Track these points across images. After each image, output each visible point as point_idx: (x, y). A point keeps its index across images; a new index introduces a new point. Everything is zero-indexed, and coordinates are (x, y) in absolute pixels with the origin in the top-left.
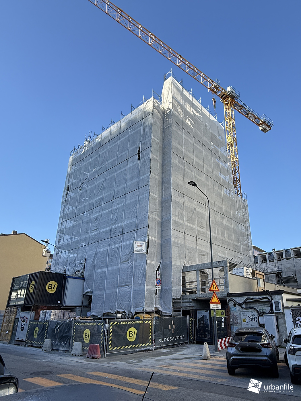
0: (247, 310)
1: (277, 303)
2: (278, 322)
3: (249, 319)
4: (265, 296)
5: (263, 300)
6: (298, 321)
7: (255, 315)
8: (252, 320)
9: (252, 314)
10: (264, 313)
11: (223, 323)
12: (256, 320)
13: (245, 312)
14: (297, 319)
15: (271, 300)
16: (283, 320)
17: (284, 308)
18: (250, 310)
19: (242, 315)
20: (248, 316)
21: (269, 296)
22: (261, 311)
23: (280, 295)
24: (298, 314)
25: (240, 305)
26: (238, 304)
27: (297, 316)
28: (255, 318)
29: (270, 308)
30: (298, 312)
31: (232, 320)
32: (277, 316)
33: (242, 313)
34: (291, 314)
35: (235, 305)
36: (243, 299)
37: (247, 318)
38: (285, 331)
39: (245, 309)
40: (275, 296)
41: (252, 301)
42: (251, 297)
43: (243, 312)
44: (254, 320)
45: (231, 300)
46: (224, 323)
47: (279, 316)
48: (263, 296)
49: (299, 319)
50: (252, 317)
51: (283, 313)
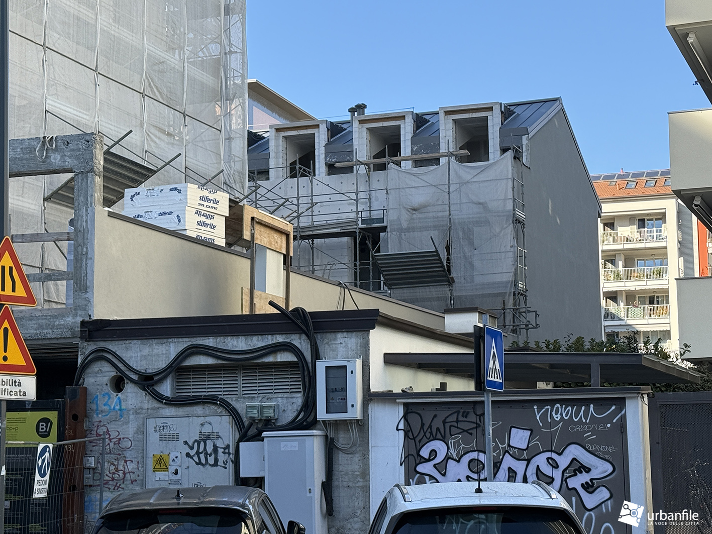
0: (181, 411)
1: (338, 374)
2: (335, 467)
3: (188, 455)
4: (280, 339)
5: (270, 359)
6: (429, 460)
7: (219, 437)
8: (203, 461)
9: (207, 429)
10: (269, 424)
11: (43, 475)
12: (222, 457)
13: (170, 422)
14: (425, 453)
15: (308, 356)
16: (357, 458)
17: (370, 397)
18: (198, 410)
19: (153, 437)
20: (186, 443)
22: (255, 414)
23: (360, 334)
24: (430, 427)
25: (147, 382)
26: (135, 377)
27: (425, 440)
28: (220, 451)
29: (298, 400)
30: (435, 416)
31: (97, 462)
32: (332, 439)
33: (151, 423)
34: (398, 430)
35: (118, 384)
36: (168, 353)
37: (177, 453)
38: (359, 512)
39: (170, 402)
40: (335, 339)
41: (210, 361)
42: (210, 342)
43: (160, 422)
44: (211, 460)
45: (99, 356)
46: (47, 477)
47: (341, 440)
48: (270, 340)
49: (434, 453)
50: (202, 444)
51: (362, 425)
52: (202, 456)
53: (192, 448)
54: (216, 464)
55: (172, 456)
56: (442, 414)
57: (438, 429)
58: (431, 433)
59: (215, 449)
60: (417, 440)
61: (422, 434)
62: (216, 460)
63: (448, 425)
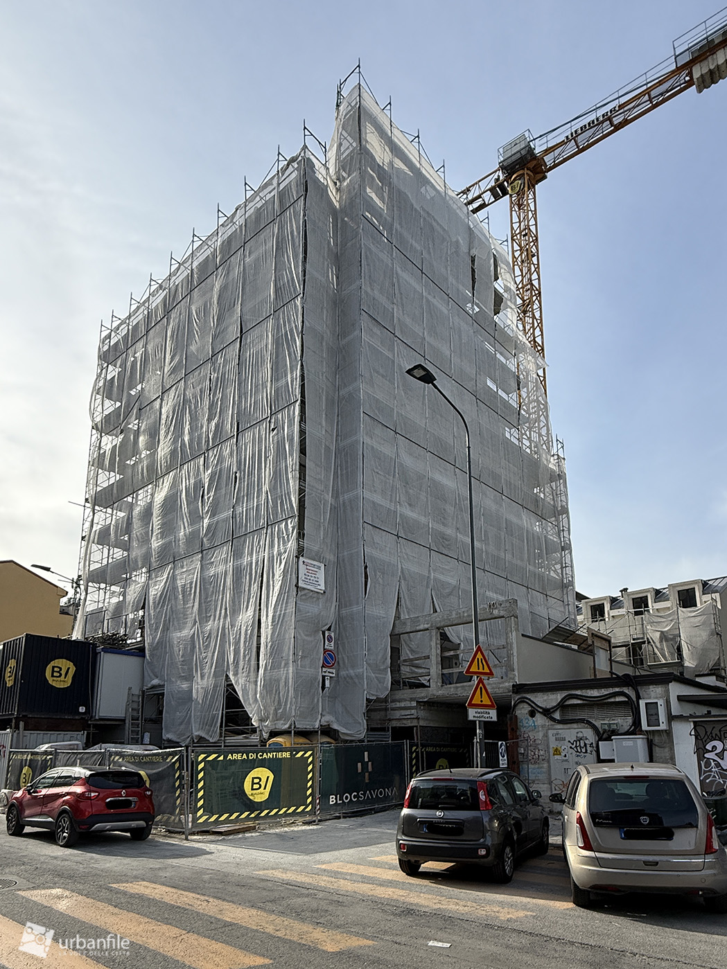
0: (566, 726)
1: (651, 707)
2: (654, 754)
3: (571, 747)
4: (617, 690)
5: (612, 700)
6: (712, 751)
7: (587, 739)
8: (579, 751)
9: (580, 735)
10: (614, 732)
11: (503, 757)
12: (589, 749)
13: (560, 731)
14: (709, 747)
15: (635, 699)
16: (667, 750)
17: (671, 718)
18: (575, 726)
19: (552, 739)
20: (569, 742)
21: (630, 688)
22: (606, 727)
23: (663, 686)
24: (711, 733)
25: (547, 712)
26: (541, 710)
27: (709, 740)
28: (588, 746)
29: (630, 720)
31: (525, 750)
32: (652, 740)
33: (551, 732)
34: (691, 735)
35: (532, 714)
36: (557, 699)
37: (565, 746)
39: (560, 722)
40: (649, 689)
41: (579, 702)
42: (578, 692)
43: (555, 731)
44: (584, 750)
45: (522, 701)
46: (505, 757)
47: (656, 741)
48: (611, 690)
49: (714, 748)
50: (578, 742)
51: (668, 733)
52: (578, 748)
53: (573, 744)
54: (586, 752)
55: (563, 748)
56: (718, 727)
57: (716, 734)
58: (712, 736)
59: (585, 745)
60: (704, 740)
61: (706, 737)
62: (586, 750)
63: (722, 733)
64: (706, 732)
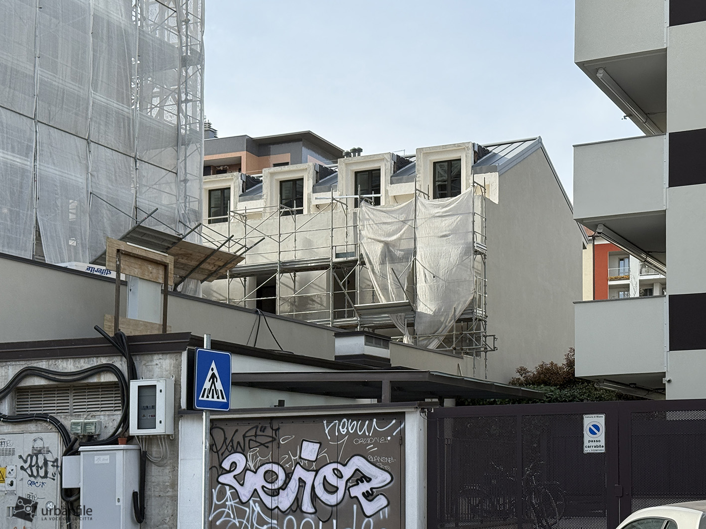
0: (17, 428)
1: (148, 393)
2: (148, 478)
3: (22, 468)
4: (104, 361)
5: (95, 380)
6: (229, 472)
7: (49, 451)
8: (35, 473)
9: (39, 444)
10: (91, 439)
12: (51, 470)
13: (7, 438)
14: (226, 465)
16: (167, 470)
17: (179, 414)
18: (32, 427)
20: (21, 457)
21: (124, 359)
22: (79, 430)
23: (173, 356)
24: (232, 441)
27: (227, 453)
28: (50, 464)
29: (118, 416)
30: (237, 431)
32: (145, 453)
36: (6, 376)
37: (13, 466)
38: (168, 519)
39: (8, 420)
40: (152, 361)
41: (41, 382)
42: (43, 364)
44: (42, 473)
47: (154, 454)
48: (95, 362)
49: (234, 465)
50: (34, 458)
51: (172, 440)
52: (34, 469)
53: (25, 462)
54: (46, 476)
55: (9, 469)
56: (243, 429)
57: (238, 443)
58: (232, 446)
59: (46, 462)
60: (220, 453)
61: (224, 447)
62: (46, 473)
63: (247, 439)
64: (225, 439)
